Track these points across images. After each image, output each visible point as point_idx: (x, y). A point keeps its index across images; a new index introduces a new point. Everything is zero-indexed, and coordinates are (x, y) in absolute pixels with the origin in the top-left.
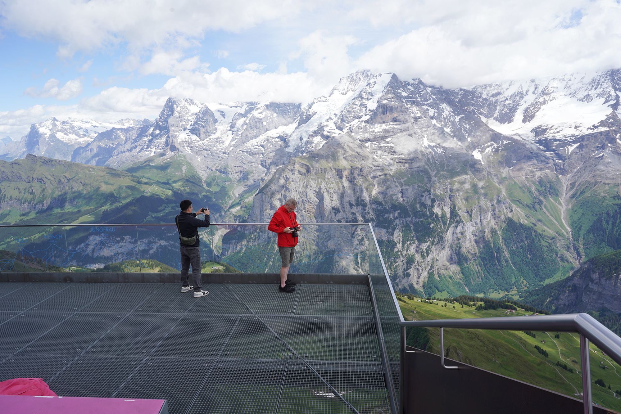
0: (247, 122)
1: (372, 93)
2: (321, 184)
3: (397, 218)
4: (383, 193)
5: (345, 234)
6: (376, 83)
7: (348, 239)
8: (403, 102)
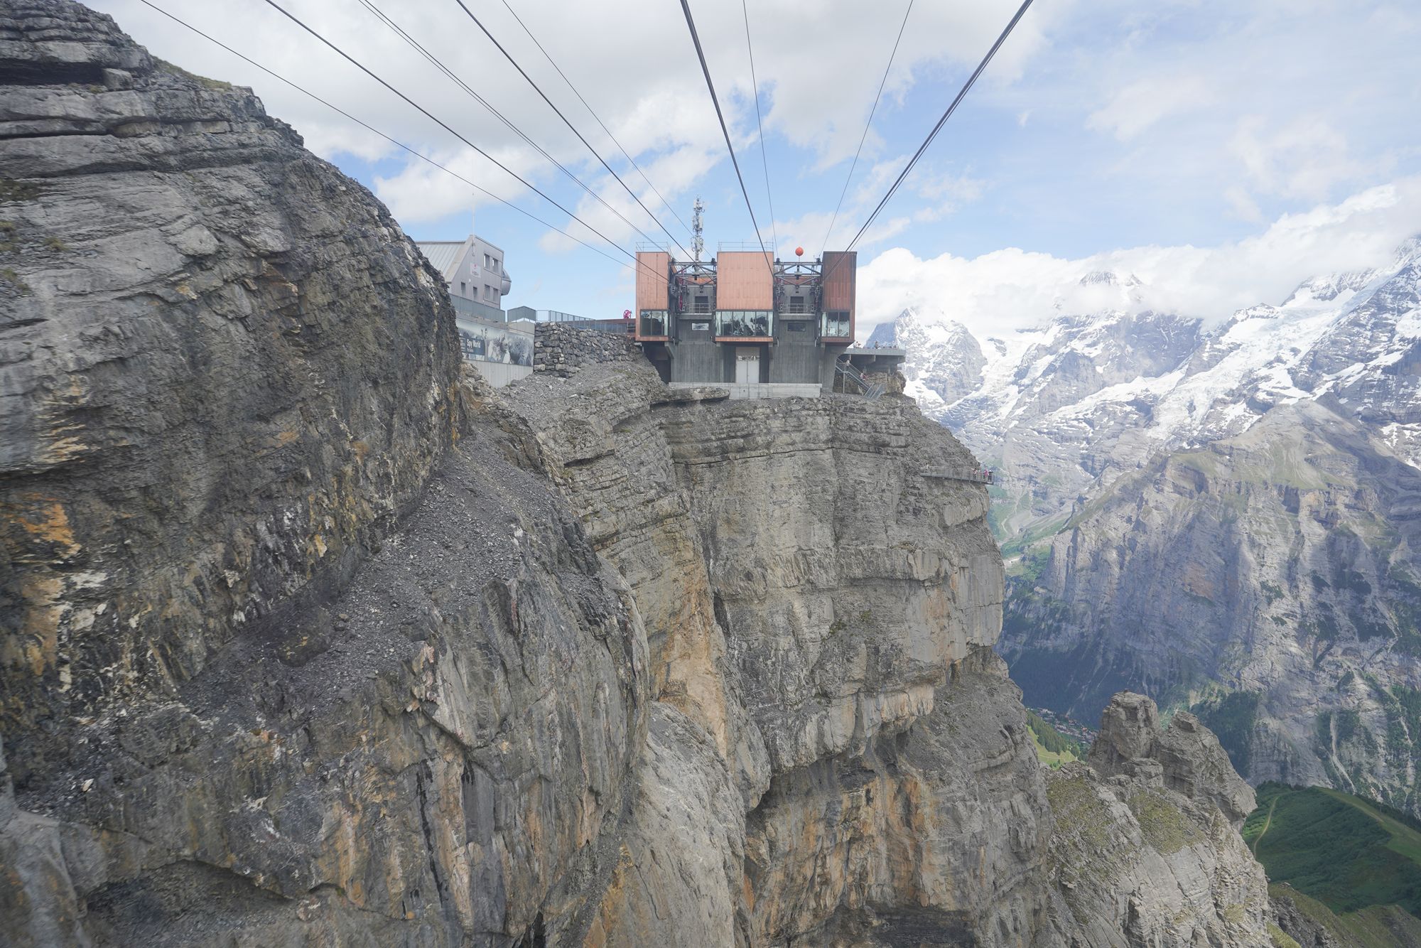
0: (1057, 365)
2: (1235, 522)
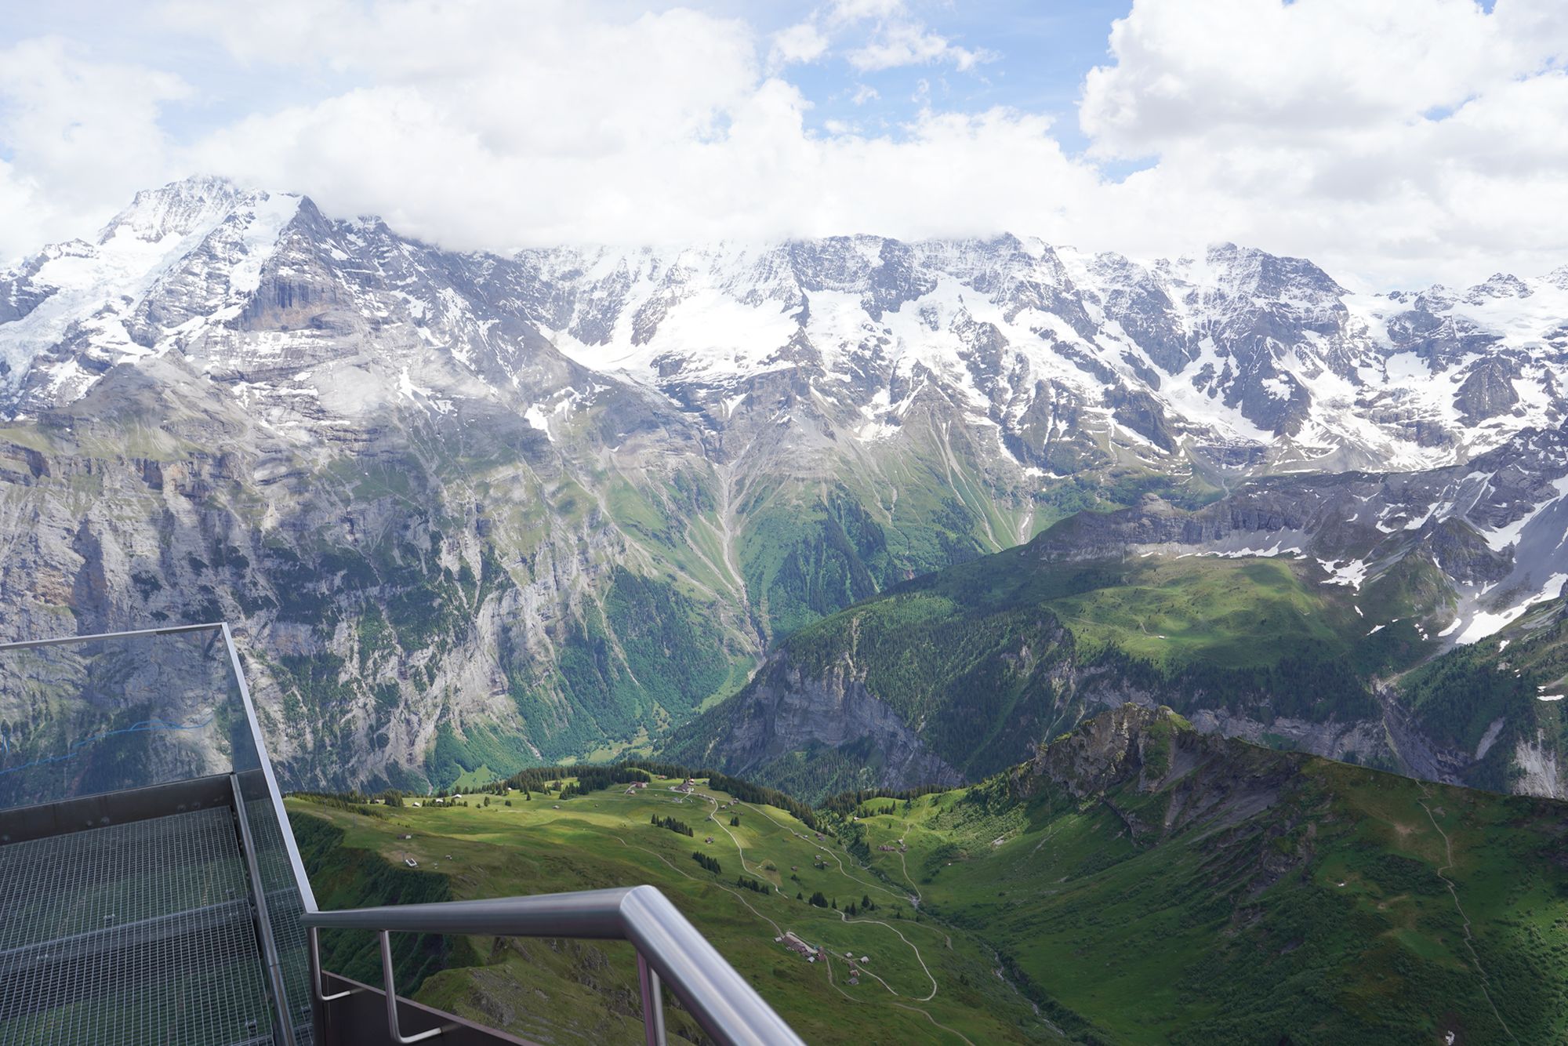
1: (242, 245)
2: (90, 509)
3: (340, 591)
4: (294, 525)
5: (183, 650)
6: (253, 218)
7: (192, 667)
8: (337, 276)
